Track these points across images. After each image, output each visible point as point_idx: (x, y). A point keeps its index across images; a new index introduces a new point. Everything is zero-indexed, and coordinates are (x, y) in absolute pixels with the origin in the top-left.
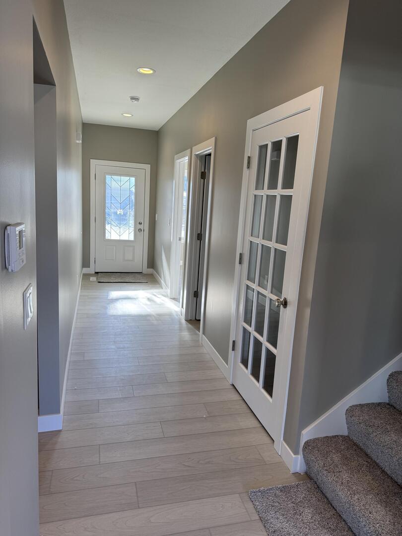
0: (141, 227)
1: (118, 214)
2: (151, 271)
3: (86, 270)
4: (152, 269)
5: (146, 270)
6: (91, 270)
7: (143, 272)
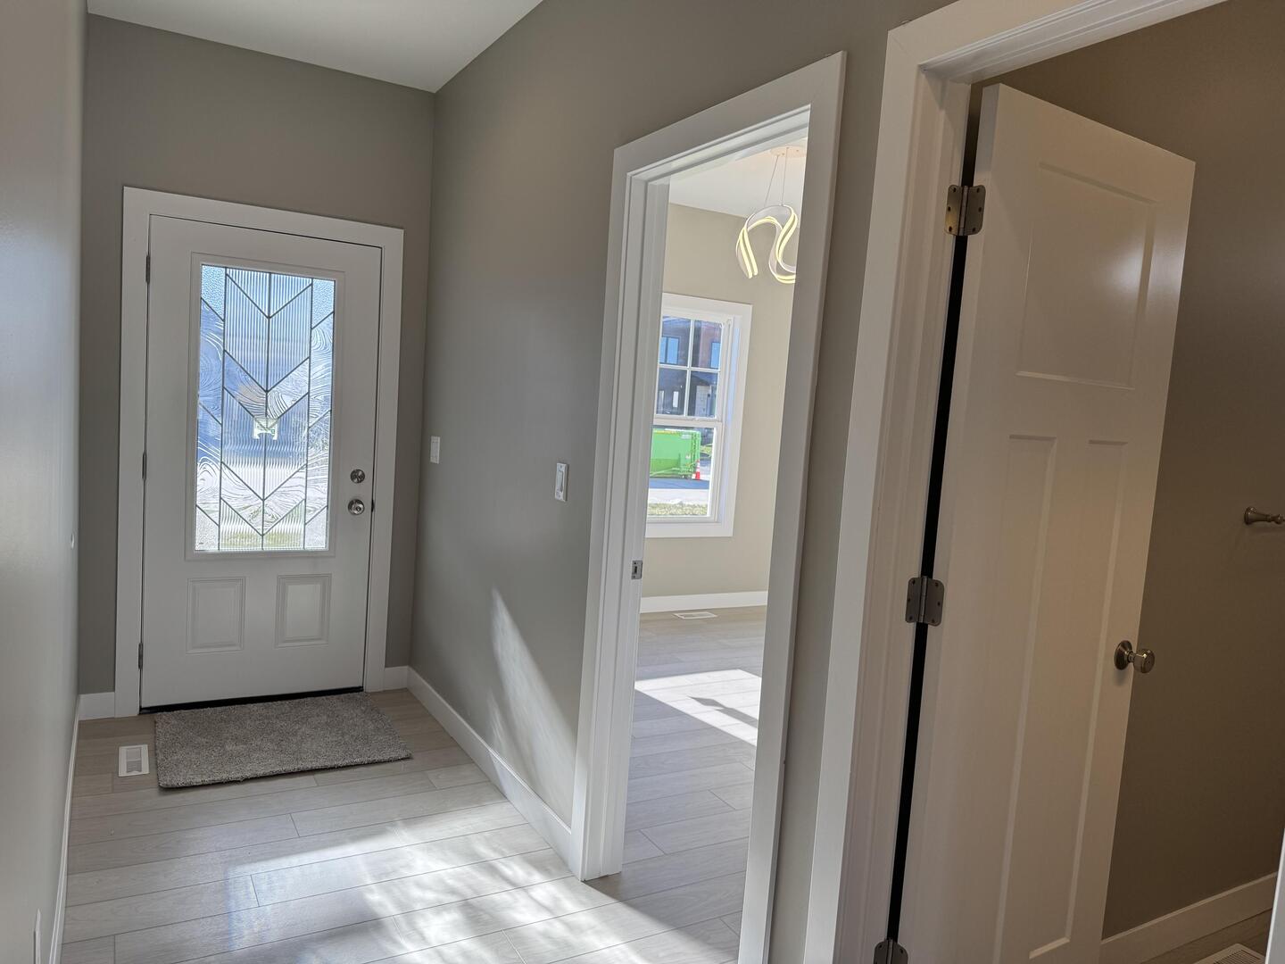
0: (362, 490)
1: (256, 436)
2: (402, 675)
3: (97, 705)
4: (405, 670)
5: (379, 676)
6: (121, 702)
7: (368, 688)
